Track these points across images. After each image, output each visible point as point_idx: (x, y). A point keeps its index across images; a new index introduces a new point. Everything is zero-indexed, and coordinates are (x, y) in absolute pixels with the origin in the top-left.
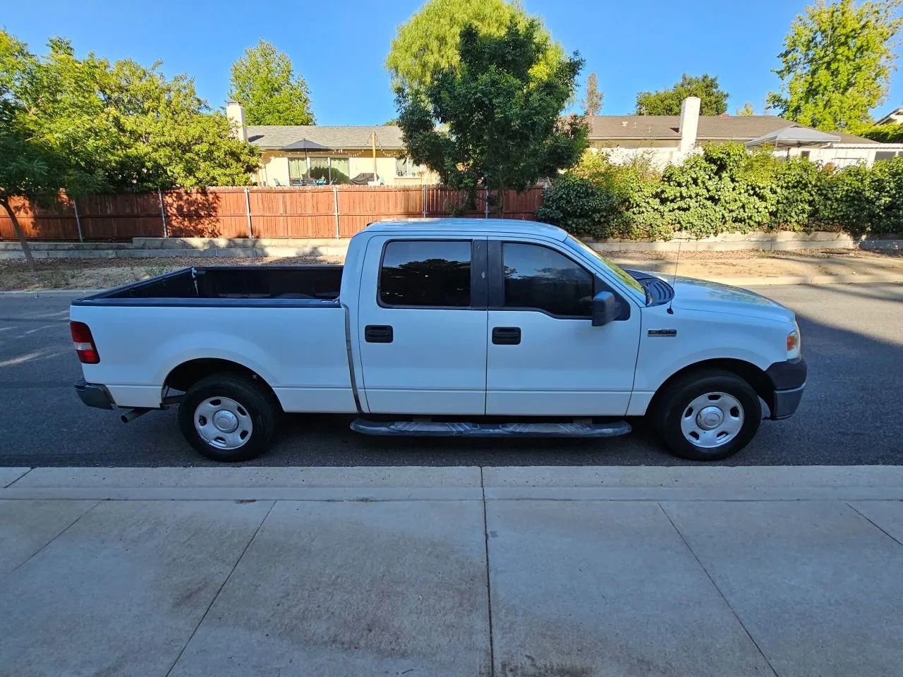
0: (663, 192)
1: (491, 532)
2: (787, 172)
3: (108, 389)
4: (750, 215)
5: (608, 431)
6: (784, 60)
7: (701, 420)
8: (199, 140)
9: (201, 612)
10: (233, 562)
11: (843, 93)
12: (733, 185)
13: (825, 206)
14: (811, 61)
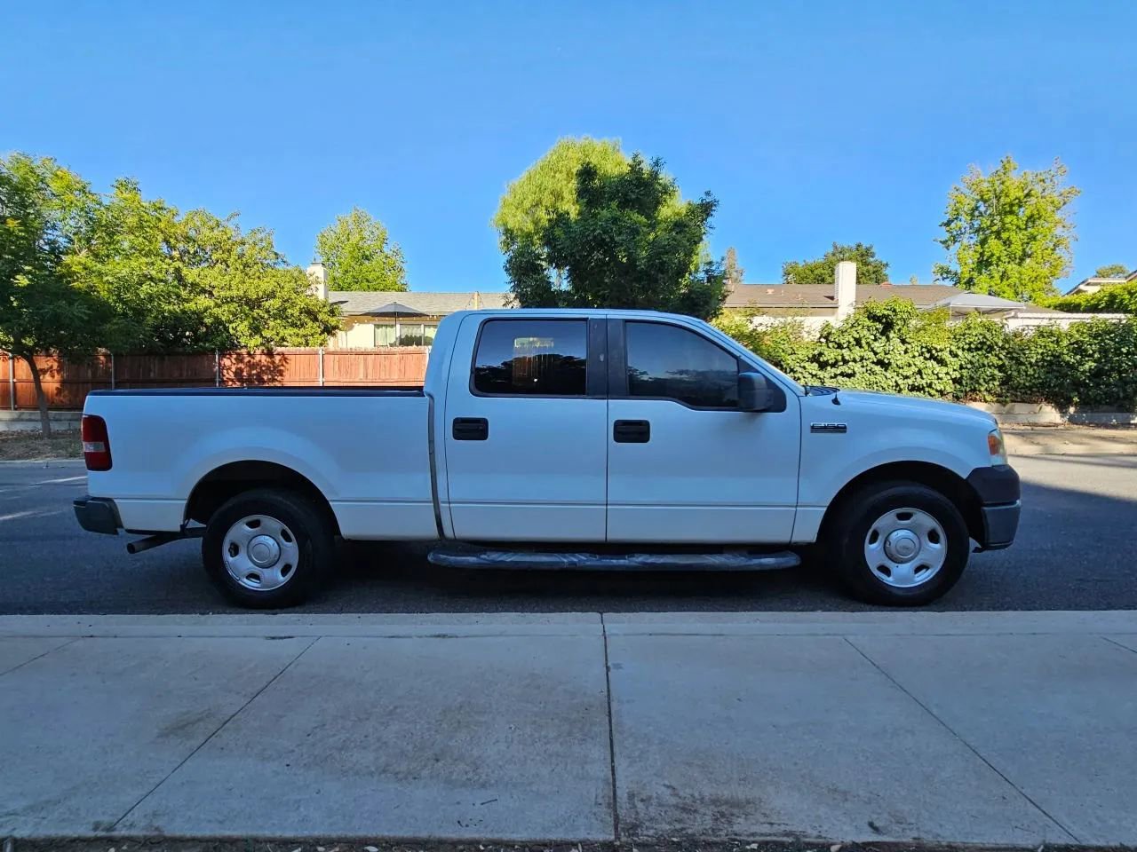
0: (821, 354)
1: (614, 665)
2: (967, 332)
3: (115, 505)
4: (929, 382)
5: (769, 561)
6: (948, 228)
7: (892, 548)
8: (272, 295)
9: (195, 743)
10: (252, 694)
11: (1020, 264)
12: (904, 348)
13: (1019, 372)
14: (977, 231)
